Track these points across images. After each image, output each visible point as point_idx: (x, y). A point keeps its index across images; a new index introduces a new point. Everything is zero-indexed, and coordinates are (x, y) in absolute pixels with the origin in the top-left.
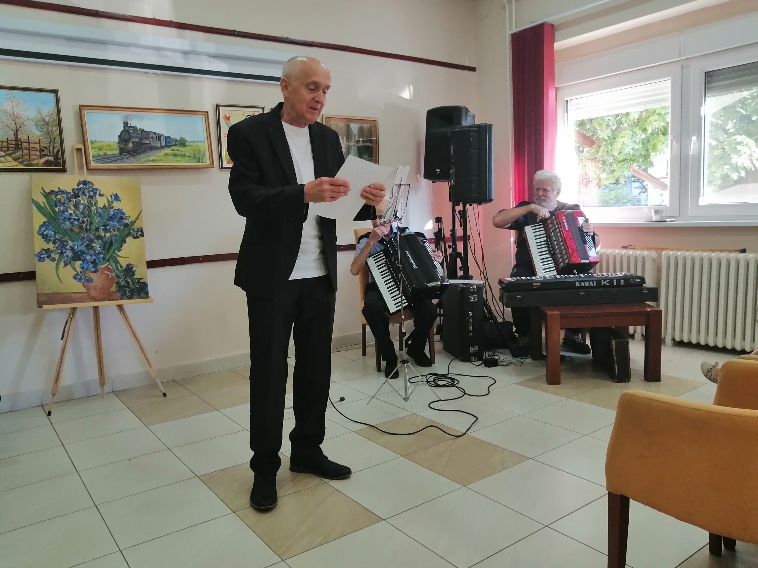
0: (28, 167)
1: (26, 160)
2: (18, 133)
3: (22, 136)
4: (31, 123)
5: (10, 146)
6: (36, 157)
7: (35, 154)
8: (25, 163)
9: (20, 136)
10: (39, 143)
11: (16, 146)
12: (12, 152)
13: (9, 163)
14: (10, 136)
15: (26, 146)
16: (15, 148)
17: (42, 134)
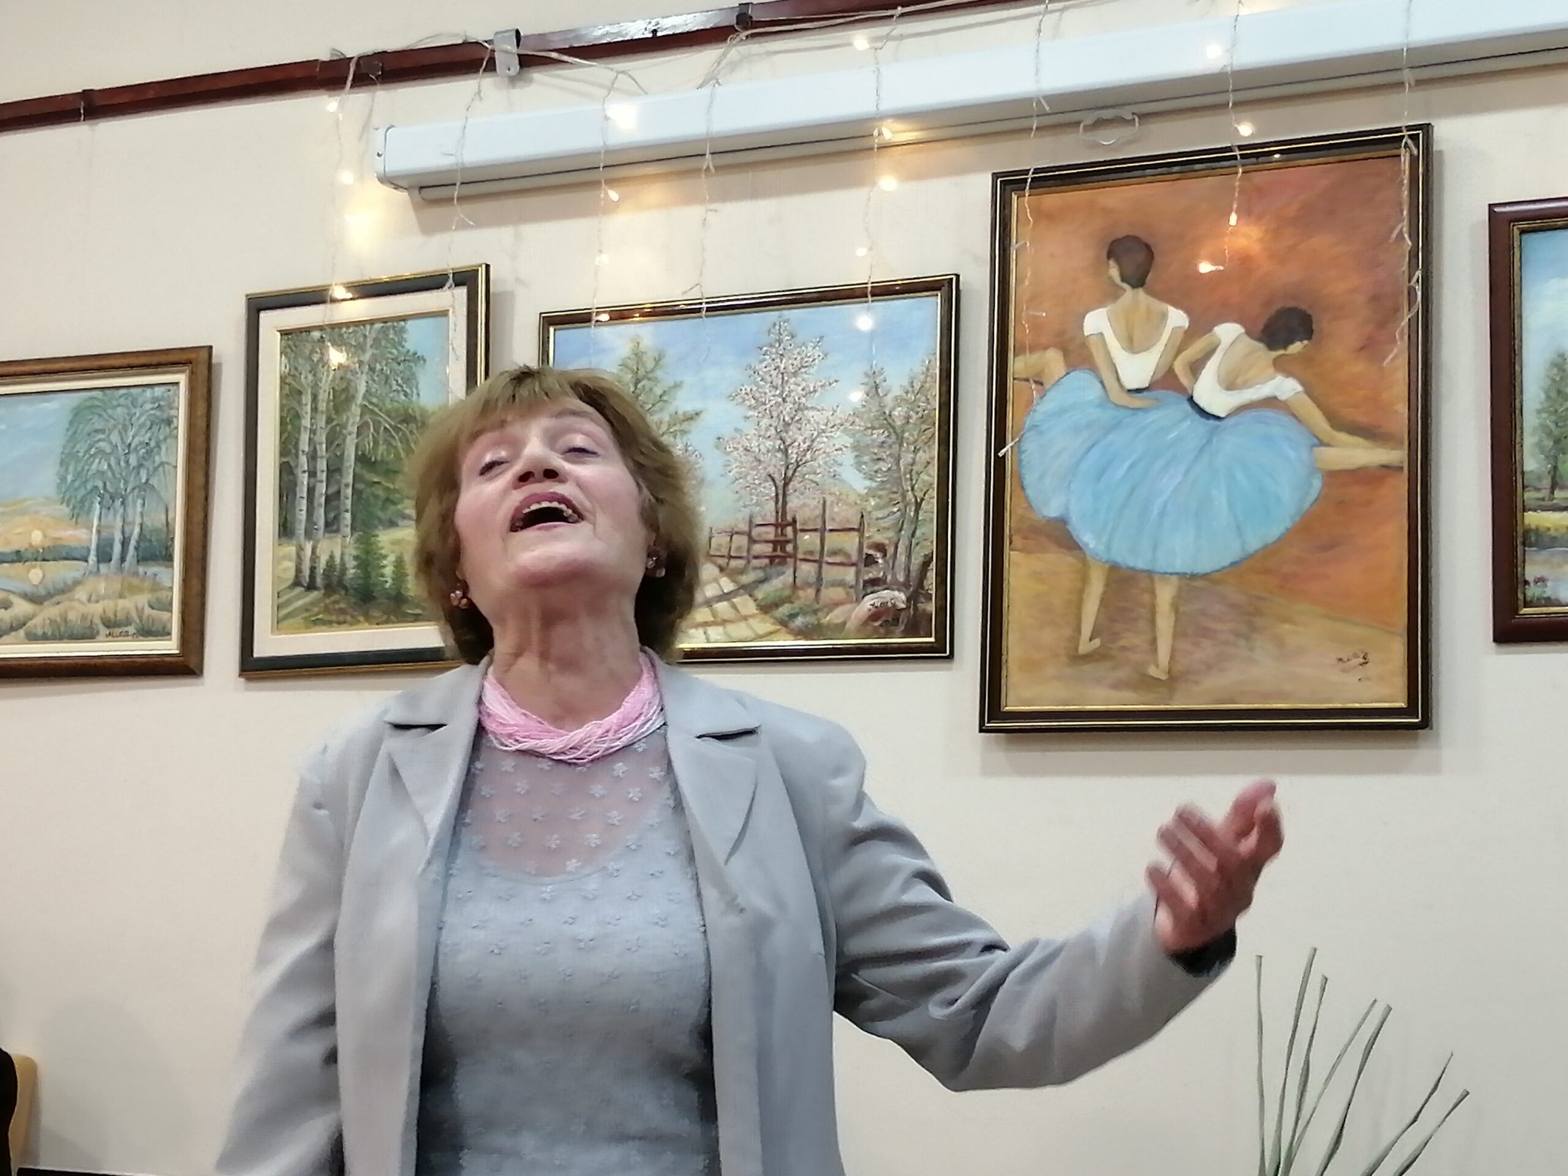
0: (807, 637)
1: (802, 612)
2: (790, 486)
3: (802, 504)
4: (842, 439)
5: (758, 548)
6: (838, 593)
7: (839, 578)
8: (799, 621)
9: (793, 502)
10: (860, 530)
11: (775, 550)
12: (760, 574)
13: (743, 624)
14: (757, 504)
15: (811, 548)
16: (772, 559)
17: (874, 485)
